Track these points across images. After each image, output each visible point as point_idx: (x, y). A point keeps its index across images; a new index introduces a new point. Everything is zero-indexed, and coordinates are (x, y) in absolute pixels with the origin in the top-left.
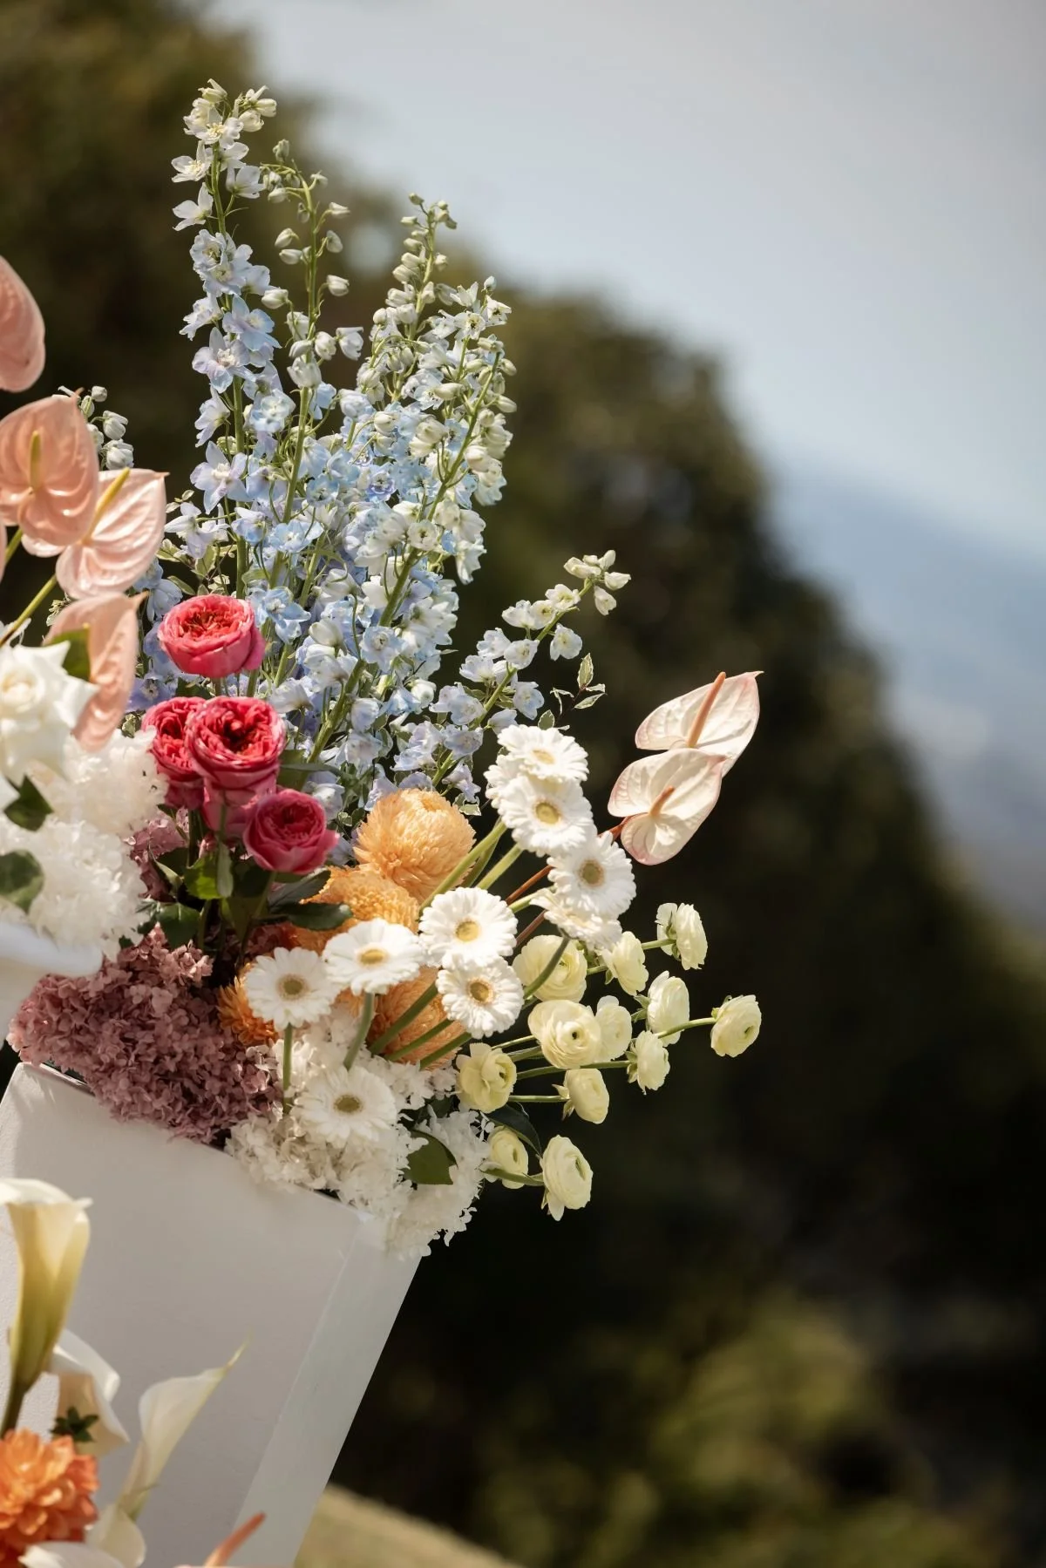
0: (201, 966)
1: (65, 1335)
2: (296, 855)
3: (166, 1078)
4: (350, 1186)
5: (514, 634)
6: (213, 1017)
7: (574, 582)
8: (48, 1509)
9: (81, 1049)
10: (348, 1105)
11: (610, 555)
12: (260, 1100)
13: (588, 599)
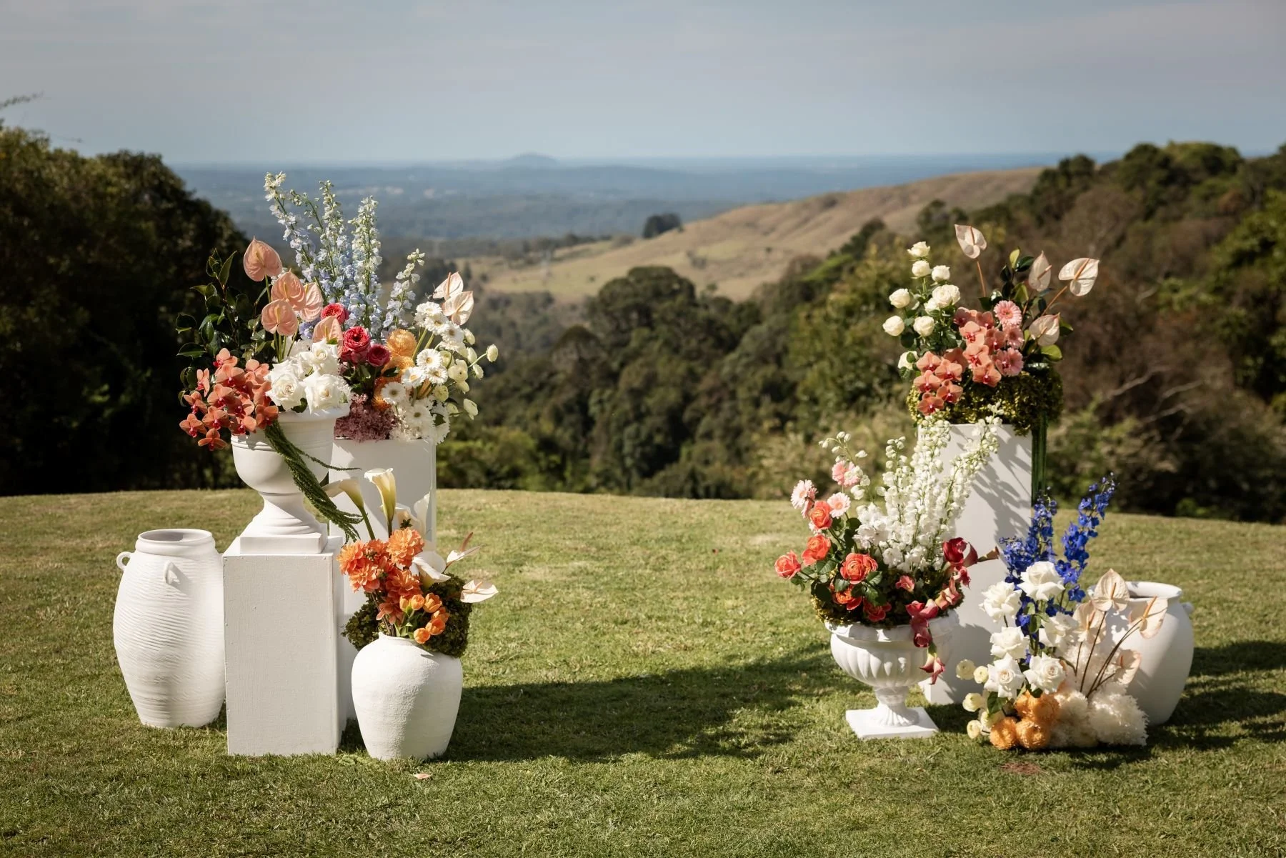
0: (365, 397)
1: (397, 504)
2: (383, 360)
3: (369, 428)
4: (424, 434)
5: (401, 281)
6: (372, 408)
7: (411, 261)
8: (414, 547)
9: (344, 430)
10: (417, 415)
11: (417, 251)
12: (393, 423)
13: (417, 264)
